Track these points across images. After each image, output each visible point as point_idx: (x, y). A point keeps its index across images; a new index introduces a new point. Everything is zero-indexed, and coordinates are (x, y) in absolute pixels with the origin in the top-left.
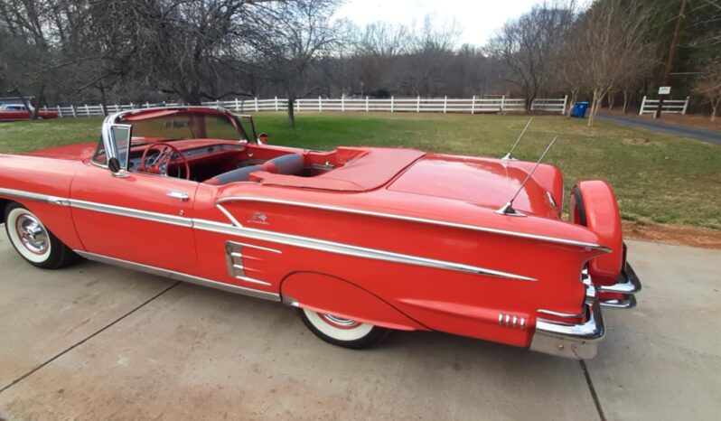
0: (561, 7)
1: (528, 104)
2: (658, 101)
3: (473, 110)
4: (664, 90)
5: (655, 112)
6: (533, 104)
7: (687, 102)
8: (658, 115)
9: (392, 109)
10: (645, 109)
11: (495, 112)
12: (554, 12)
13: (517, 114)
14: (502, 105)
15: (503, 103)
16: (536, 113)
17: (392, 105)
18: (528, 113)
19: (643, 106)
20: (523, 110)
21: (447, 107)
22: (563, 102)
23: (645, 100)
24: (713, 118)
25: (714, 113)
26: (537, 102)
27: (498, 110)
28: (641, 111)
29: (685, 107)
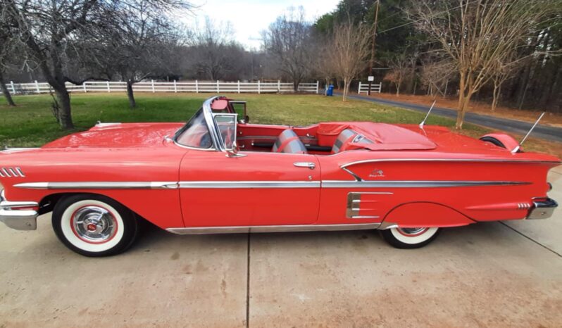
0: (295, 20)
1: (296, 87)
2: (368, 85)
3: (259, 91)
4: (371, 79)
5: (367, 92)
6: (299, 87)
7: (380, 85)
8: (369, 94)
9: (197, 90)
10: (361, 90)
11: (275, 93)
12: (291, 23)
13: (290, 93)
14: (279, 87)
15: (278, 86)
16: (302, 93)
17: (197, 87)
18: (296, 93)
19: (360, 88)
20: (293, 91)
21: (241, 89)
22: (316, 86)
23: (360, 84)
24: (398, 95)
25: (398, 92)
26: (301, 85)
27: (276, 90)
28: (359, 91)
29: (380, 88)
